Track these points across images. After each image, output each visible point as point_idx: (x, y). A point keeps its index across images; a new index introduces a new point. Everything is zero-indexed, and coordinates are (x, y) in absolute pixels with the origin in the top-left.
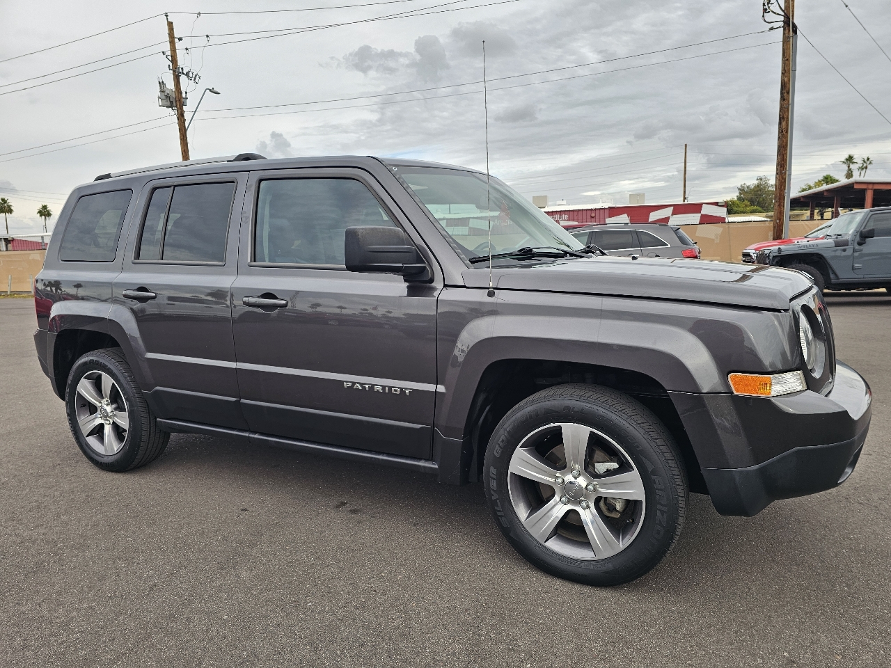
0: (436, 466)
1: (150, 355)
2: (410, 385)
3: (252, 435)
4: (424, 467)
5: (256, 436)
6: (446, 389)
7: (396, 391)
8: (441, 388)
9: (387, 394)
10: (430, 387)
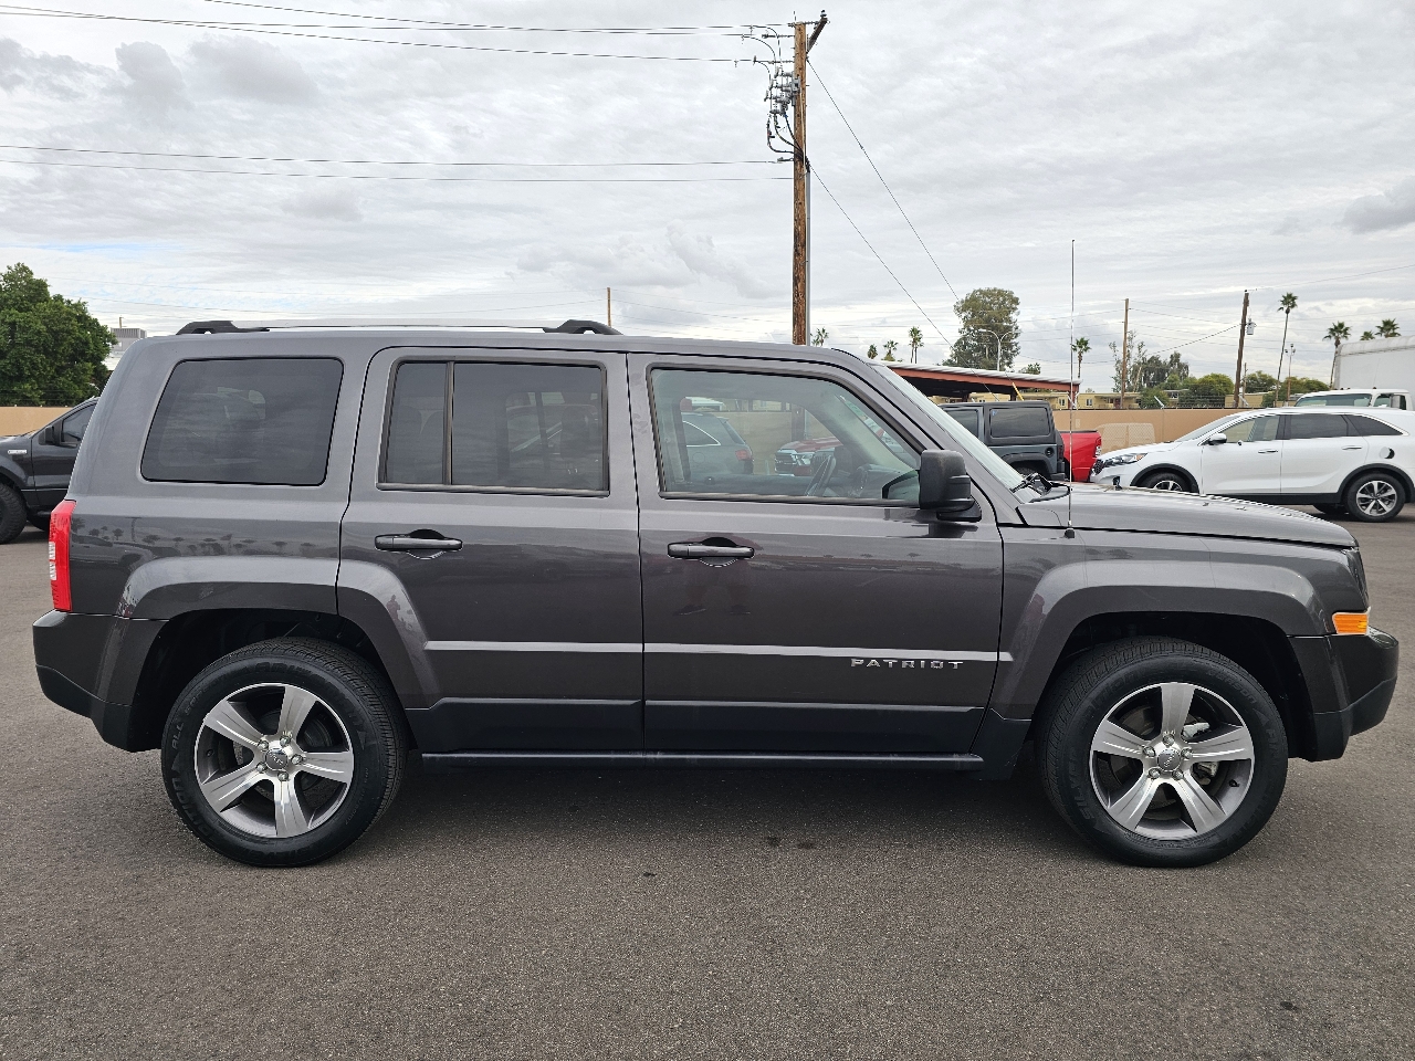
0: (981, 759)
1: (433, 645)
2: (958, 656)
3: (649, 756)
4: (962, 762)
5: (659, 756)
6: (1014, 656)
7: (938, 665)
8: (1006, 657)
9: (923, 671)
10: (991, 656)
